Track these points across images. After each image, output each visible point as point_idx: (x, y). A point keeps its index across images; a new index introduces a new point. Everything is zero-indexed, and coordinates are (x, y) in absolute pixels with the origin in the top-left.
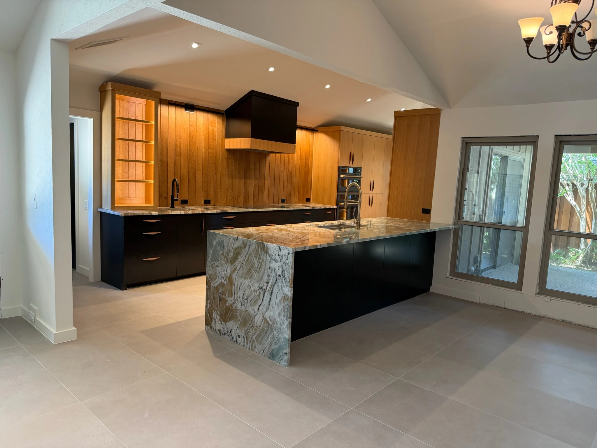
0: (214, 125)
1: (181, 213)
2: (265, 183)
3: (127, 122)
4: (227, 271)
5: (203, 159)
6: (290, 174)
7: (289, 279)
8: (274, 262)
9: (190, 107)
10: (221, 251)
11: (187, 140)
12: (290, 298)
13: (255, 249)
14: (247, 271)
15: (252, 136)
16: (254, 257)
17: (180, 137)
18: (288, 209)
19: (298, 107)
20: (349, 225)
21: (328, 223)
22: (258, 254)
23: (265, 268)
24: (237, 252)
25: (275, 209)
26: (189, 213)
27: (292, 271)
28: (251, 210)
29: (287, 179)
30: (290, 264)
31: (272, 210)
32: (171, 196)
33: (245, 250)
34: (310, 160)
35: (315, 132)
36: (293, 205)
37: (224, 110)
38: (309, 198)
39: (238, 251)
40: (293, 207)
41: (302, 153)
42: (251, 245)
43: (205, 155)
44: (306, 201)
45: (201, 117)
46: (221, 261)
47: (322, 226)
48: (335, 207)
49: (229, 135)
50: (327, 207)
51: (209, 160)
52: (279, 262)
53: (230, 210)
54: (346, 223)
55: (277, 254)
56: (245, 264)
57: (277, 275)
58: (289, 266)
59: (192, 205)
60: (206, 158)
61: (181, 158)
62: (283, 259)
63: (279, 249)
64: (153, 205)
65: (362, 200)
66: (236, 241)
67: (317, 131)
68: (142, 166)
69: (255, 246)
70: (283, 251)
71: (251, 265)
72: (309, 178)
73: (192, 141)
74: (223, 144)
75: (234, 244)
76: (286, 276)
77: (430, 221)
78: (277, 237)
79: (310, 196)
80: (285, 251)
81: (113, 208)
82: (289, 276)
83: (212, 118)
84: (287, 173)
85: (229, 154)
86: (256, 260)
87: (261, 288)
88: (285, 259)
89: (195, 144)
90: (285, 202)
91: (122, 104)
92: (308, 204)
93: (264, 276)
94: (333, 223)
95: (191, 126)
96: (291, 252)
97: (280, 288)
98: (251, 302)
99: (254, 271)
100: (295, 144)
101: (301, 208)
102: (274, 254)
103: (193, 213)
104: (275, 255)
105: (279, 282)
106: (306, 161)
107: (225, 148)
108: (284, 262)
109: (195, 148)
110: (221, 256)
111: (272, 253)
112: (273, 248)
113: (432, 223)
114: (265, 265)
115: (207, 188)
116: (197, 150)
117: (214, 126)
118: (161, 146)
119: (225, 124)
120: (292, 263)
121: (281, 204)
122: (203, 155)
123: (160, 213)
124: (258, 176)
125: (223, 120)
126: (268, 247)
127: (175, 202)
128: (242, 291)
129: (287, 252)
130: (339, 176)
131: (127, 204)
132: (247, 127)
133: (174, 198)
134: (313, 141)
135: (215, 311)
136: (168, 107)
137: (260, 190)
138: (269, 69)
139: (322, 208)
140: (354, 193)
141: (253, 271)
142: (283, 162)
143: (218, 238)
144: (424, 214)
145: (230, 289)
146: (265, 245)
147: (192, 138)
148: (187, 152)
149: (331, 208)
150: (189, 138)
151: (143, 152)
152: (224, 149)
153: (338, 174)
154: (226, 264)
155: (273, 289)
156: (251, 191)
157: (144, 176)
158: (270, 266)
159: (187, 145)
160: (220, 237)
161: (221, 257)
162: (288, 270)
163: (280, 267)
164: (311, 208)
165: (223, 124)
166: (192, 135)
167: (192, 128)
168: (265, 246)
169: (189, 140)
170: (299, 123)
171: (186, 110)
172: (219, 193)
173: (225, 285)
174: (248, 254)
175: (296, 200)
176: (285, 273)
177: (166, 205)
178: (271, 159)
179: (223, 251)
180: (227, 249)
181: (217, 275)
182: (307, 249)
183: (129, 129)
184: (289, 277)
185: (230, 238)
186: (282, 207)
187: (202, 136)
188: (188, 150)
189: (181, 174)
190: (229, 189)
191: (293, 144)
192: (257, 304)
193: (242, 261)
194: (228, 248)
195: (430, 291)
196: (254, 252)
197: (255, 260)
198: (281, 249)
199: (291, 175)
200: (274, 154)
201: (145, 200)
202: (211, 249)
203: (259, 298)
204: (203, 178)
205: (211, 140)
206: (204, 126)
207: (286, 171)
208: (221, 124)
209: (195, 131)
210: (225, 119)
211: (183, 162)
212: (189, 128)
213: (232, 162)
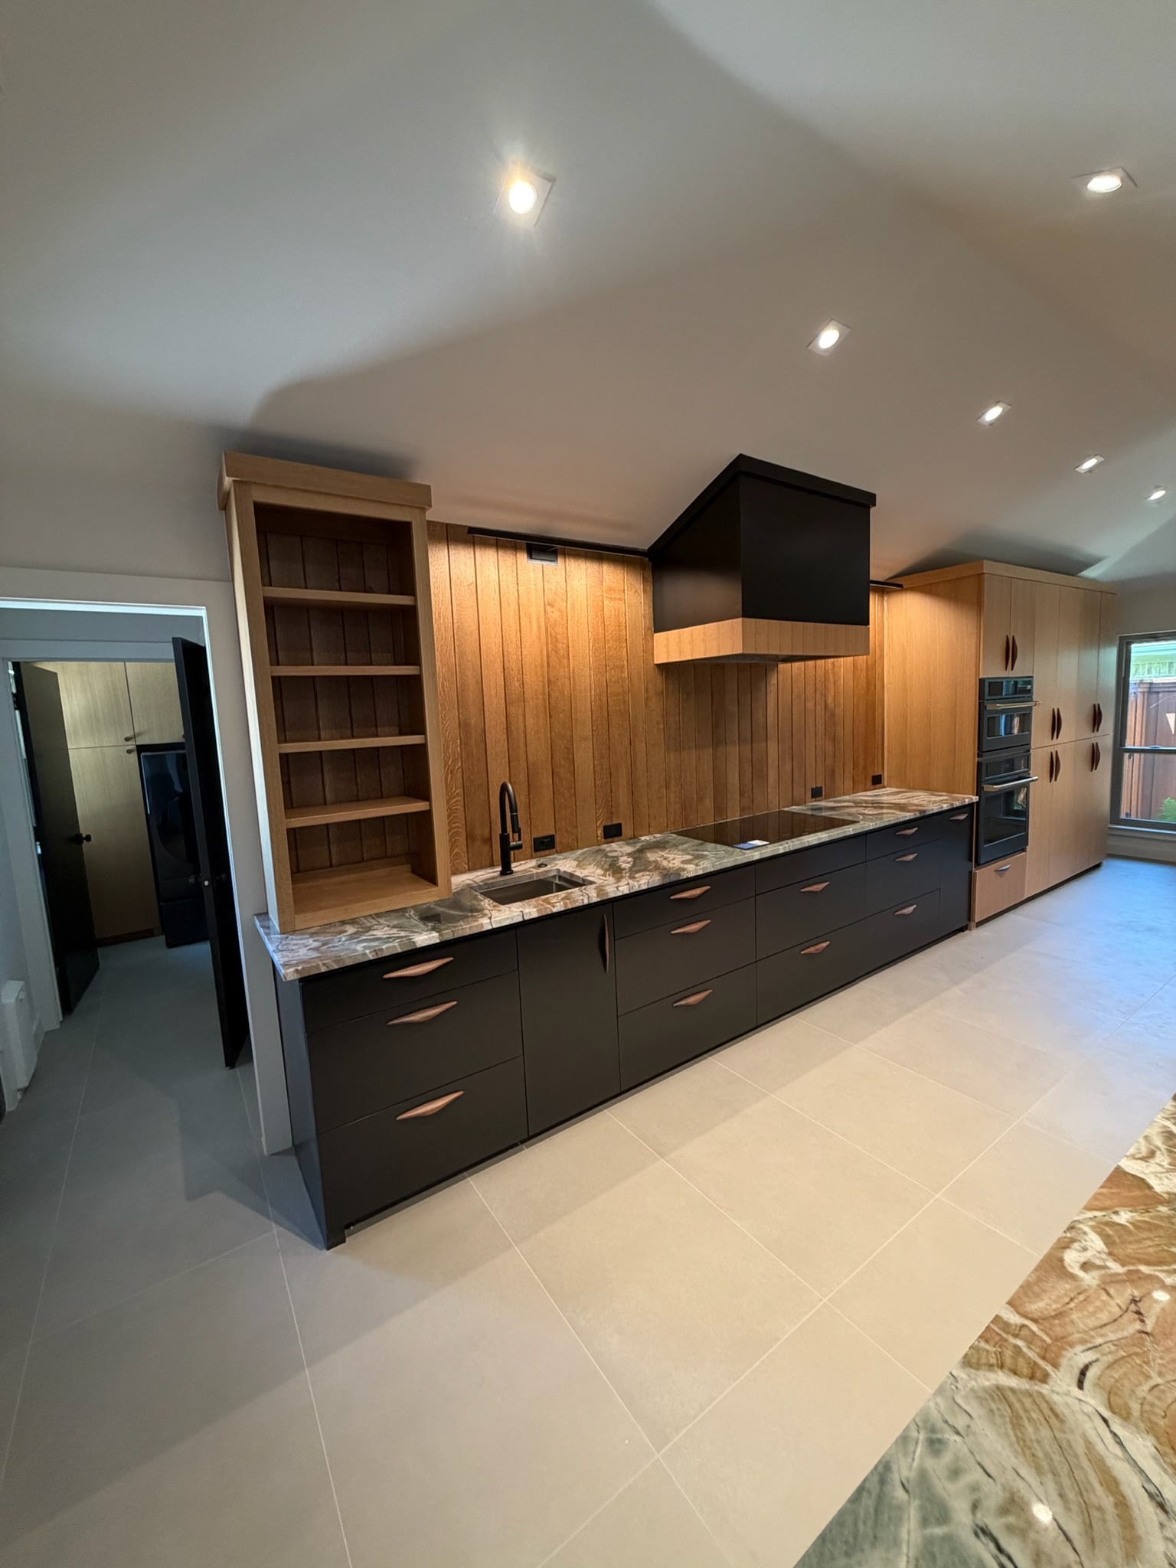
0: (617, 596)
1: (527, 918)
2: (769, 750)
5: (593, 704)
6: (831, 716)
9: (542, 547)
11: (542, 652)
15: (746, 614)
17: (518, 643)
18: (858, 828)
19: (872, 510)
26: (555, 910)
29: (823, 730)
32: (500, 835)
34: (878, 669)
37: (645, 548)
38: (879, 773)
43: (598, 690)
44: (873, 784)
45: (578, 577)
48: (975, 799)
49: (662, 621)
51: (610, 703)
53: (690, 867)
59: (569, 848)
60: (600, 699)
61: (527, 710)
67: (901, 587)
72: (878, 720)
73: (556, 652)
74: (649, 651)
79: (880, 768)
83: (612, 576)
84: (823, 713)
85: (667, 678)
89: (565, 661)
90: (822, 796)
95: (552, 606)
103: (570, 907)
106: (867, 674)
107: (655, 663)
109: (567, 674)
115: (609, 790)
116: (574, 676)
117: (620, 599)
118: (461, 679)
119: (650, 589)
121: (813, 803)
122: (593, 692)
124: (748, 734)
125: (644, 580)
127: (513, 852)
130: (981, 708)
132: (722, 591)
133: (508, 843)
134: (883, 618)
136: (472, 548)
137: (757, 770)
138: (815, 336)
142: (812, 683)
147: (557, 641)
148: (544, 686)
149: (967, 803)
150: (547, 642)
152: (652, 665)
153: (980, 703)
156: (733, 779)
159: (542, 666)
164: (918, 816)
165: (645, 591)
166: (554, 634)
167: (553, 609)
169: (547, 650)
171: (531, 558)
172: (646, 798)
175: (849, 784)
177: (488, 863)
178: (780, 678)
187: (587, 633)
188: (546, 682)
189: (530, 758)
190: (673, 782)
191: (863, 627)
199: (834, 717)
200: (788, 665)
204: (596, 763)
205: (611, 642)
206: (590, 601)
207: (820, 708)
208: (639, 590)
209: (562, 619)
210: (649, 574)
211: (533, 721)
212: (542, 613)
213: (677, 701)
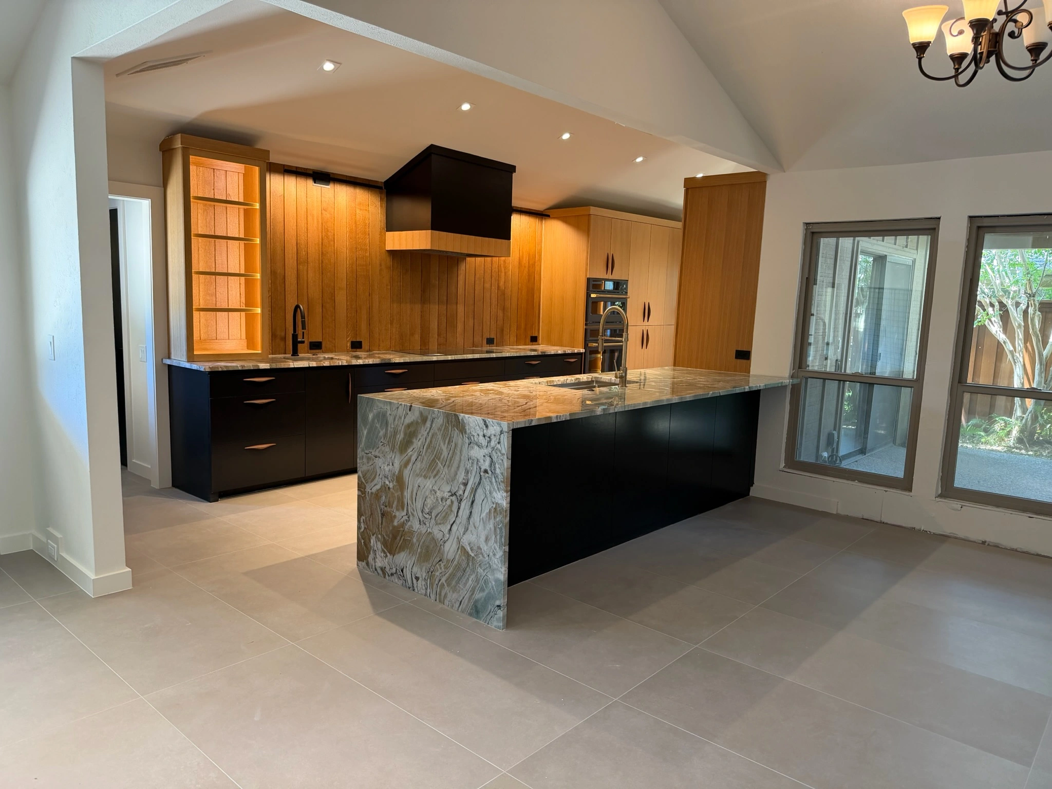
0: (365, 208)
1: (311, 366)
2: (458, 310)
3: (210, 205)
4: (394, 464)
5: (348, 269)
6: (502, 295)
7: (502, 477)
8: (476, 447)
9: (322, 177)
10: (382, 429)
11: (319, 236)
12: (506, 511)
13: (442, 425)
14: (428, 465)
15: (432, 229)
16: (440, 439)
17: (306, 230)
18: (499, 355)
19: (514, 175)
20: (607, 381)
21: (570, 378)
22: (448, 435)
23: (461, 459)
24: (410, 432)
25: (477, 356)
26: (325, 365)
27: (507, 462)
28: (435, 358)
29: (496, 302)
30: (504, 451)
31: (470, 358)
32: (293, 334)
33: (424, 427)
34: (537, 268)
35: (545, 218)
36: (507, 348)
37: (383, 181)
38: (536, 335)
39: (412, 429)
40: (508, 352)
41: (523, 257)
42: (434, 419)
43: (351, 261)
44: (531, 342)
45: (341, 195)
46: (383, 448)
47: (560, 383)
48: (583, 350)
49: (391, 226)
50: (569, 350)
51: (358, 270)
52: (485, 448)
53: (397, 359)
54: (601, 378)
55: (481, 434)
56: (426, 452)
57: (482, 470)
58: (503, 454)
59: (331, 351)
60: (352, 267)
61: (309, 269)
62: (491, 442)
63: (485, 424)
64: (260, 352)
65: (629, 338)
66: (409, 413)
67: (548, 216)
68: (240, 284)
69: (442, 420)
70: (492, 427)
71: (436, 454)
72: (536, 300)
73: (327, 237)
74: (383, 241)
75: (405, 418)
76: (498, 471)
77: (749, 373)
78: (481, 404)
79: (537, 332)
80: (495, 427)
81: (191, 357)
82: (502, 471)
83: (361, 196)
84: (497, 291)
85: (393, 259)
86: (444, 444)
87: (455, 493)
88: (496, 442)
89: (332, 243)
90: (494, 344)
91: (201, 174)
92: (534, 347)
93: (459, 473)
94: (578, 379)
95: (325, 210)
96: (505, 429)
97: (488, 492)
98: (437, 518)
99: (442, 464)
100: (510, 239)
101: (522, 354)
102: (475, 434)
103: (332, 365)
104: (478, 435)
105: (485, 482)
106: (529, 270)
107: (386, 249)
108: (493, 448)
109: (333, 250)
110: (383, 438)
111: (472, 432)
112: (474, 423)
113: (755, 376)
114: (461, 453)
115: (355, 321)
116: (337, 252)
117: (366, 210)
118: (273, 247)
119: (384, 205)
120: (508, 448)
121: (488, 348)
122: (348, 263)
123: (274, 366)
124: (445, 298)
125: (381, 199)
126: (465, 421)
127: (299, 345)
128: (421, 499)
129: (498, 429)
130: (588, 296)
131: (214, 350)
132: (424, 211)
133: (297, 338)
134: (541, 234)
135: (373, 535)
136: (282, 177)
137: (450, 322)
138: (461, 106)
139: (560, 352)
140: (614, 326)
141: (439, 464)
142: (489, 272)
143: (377, 406)
144: (739, 361)
145: (400, 495)
146: (460, 418)
147: (328, 231)
148: (319, 256)
149: (576, 352)
150: (322, 231)
151: (241, 258)
152: (384, 251)
153: (587, 293)
154: (391, 454)
155: (474, 496)
156: (434, 325)
157: (243, 300)
158: (469, 454)
159: (319, 245)
160: (381, 405)
161: (382, 440)
162: (501, 461)
163: (486, 456)
164: (540, 354)
165: (381, 206)
166: (326, 227)
167: (327, 213)
168: (460, 420)
169: (322, 236)
170: (515, 203)
171: (315, 183)
172: (378, 329)
173: (391, 490)
174: (430, 434)
175: (513, 339)
176: (495, 467)
177: (283, 351)
178: (467, 266)
179: (387, 430)
180: (393, 426)
181: (376, 472)
182: (533, 424)
183: (214, 218)
184: (502, 474)
185: (398, 408)
186: (488, 352)
187: (346, 228)
188: (321, 254)
189: (309, 295)
190: (395, 321)
191: (507, 241)
192: (448, 521)
193: (420, 448)
194: (394, 424)
195: (751, 494)
196: (441, 431)
197: (442, 444)
198: (489, 425)
199: (504, 295)
200: (473, 259)
201: (246, 343)
202: (365, 428)
203: (451, 511)
204: (348, 303)
205: (360, 235)
206: (348, 210)
207: (494, 288)
208: (378, 206)
209: (331, 219)
210: (384, 196)
211: (312, 276)
212: (320, 215)
213: (399, 274)
